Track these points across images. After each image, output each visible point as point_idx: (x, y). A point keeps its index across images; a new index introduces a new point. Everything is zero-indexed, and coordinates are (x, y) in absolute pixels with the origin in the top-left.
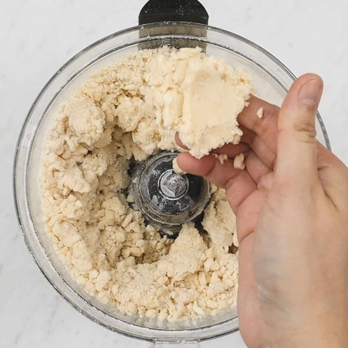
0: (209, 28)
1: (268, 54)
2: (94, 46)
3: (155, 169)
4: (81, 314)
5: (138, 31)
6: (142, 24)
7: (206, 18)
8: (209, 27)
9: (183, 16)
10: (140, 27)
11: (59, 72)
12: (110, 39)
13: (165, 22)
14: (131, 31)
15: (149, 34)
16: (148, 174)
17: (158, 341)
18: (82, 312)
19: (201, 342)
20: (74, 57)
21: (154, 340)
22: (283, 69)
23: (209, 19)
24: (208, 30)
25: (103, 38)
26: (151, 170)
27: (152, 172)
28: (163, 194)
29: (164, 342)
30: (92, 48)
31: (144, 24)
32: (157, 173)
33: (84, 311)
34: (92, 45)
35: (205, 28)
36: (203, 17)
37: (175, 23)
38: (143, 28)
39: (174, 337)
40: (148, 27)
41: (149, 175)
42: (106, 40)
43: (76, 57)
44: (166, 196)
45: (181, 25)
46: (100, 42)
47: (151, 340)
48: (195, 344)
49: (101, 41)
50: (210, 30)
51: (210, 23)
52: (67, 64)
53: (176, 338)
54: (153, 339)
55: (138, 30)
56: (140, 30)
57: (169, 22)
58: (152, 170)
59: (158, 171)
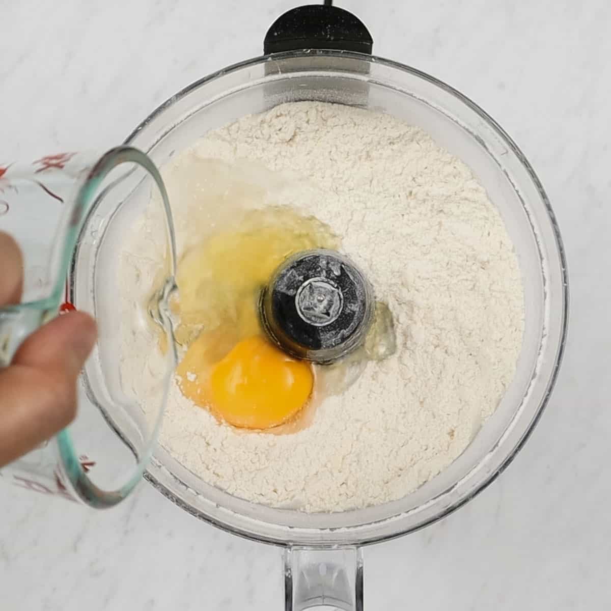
0: (373, 60)
1: (466, 100)
2: (195, 88)
3: (354, 312)
4: (175, 503)
5: (263, 64)
6: (270, 54)
7: (369, 44)
8: (373, 57)
9: (334, 40)
10: (267, 59)
11: (140, 128)
12: (220, 77)
13: (305, 50)
14: (253, 65)
15: (279, 70)
16: (361, 301)
17: (294, 545)
18: (177, 501)
19: (362, 548)
20: (165, 104)
21: (289, 545)
22: (489, 122)
23: (374, 45)
24: (371, 63)
25: (210, 76)
26: (360, 309)
27: (357, 307)
28: (327, 282)
29: (305, 548)
30: (191, 91)
31: (272, 54)
32: (350, 307)
33: (179, 499)
34: (190, 86)
35: (367, 59)
36: (364, 43)
37: (320, 51)
38: (270, 59)
39: (318, 539)
40: (278, 58)
41: (359, 301)
42: (214, 78)
43: (167, 104)
44: (323, 281)
45: (330, 54)
46: (204, 81)
47: (283, 544)
48: (352, 551)
49: (205, 79)
50: (375, 62)
51: (375, 52)
52: (152, 116)
53: (322, 540)
54: (287, 543)
55: (262, 62)
56: (267, 63)
57: (311, 51)
58: (358, 309)
59: (349, 311)
